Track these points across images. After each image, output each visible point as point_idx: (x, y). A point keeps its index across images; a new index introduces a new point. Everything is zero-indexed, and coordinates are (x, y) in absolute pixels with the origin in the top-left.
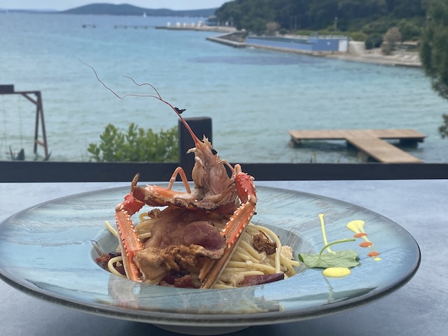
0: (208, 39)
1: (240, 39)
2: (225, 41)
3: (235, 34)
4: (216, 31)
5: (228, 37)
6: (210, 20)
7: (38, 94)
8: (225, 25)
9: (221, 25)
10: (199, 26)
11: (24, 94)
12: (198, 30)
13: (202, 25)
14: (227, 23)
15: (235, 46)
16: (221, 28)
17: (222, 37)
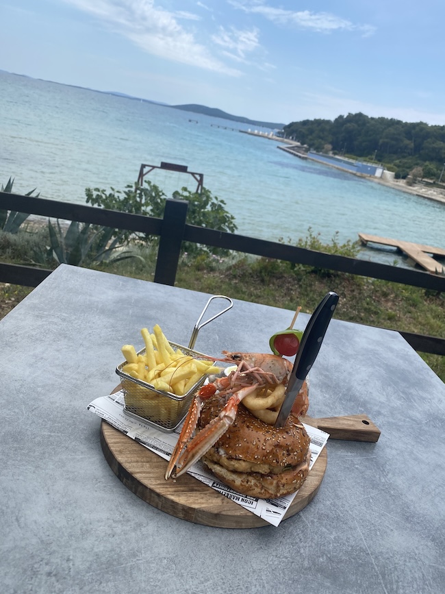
0: (278, 147)
1: (303, 152)
2: (291, 151)
3: (297, 147)
4: (282, 141)
5: (292, 148)
6: (279, 133)
7: (201, 176)
8: (289, 138)
9: (286, 138)
10: (270, 136)
11: (193, 174)
12: (269, 139)
13: (273, 135)
14: (291, 138)
15: (300, 157)
16: (286, 140)
17: (288, 148)
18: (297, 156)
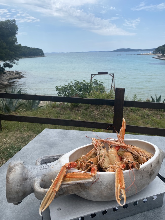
1: (163, 57)
3: (161, 56)
4: (155, 55)
5: (160, 57)
6: (153, 52)
7: (113, 74)
8: (158, 53)
10: (150, 54)
11: (110, 74)
12: (150, 55)
13: (151, 53)
14: (159, 53)
15: (162, 59)
17: (157, 57)
18: (161, 59)
